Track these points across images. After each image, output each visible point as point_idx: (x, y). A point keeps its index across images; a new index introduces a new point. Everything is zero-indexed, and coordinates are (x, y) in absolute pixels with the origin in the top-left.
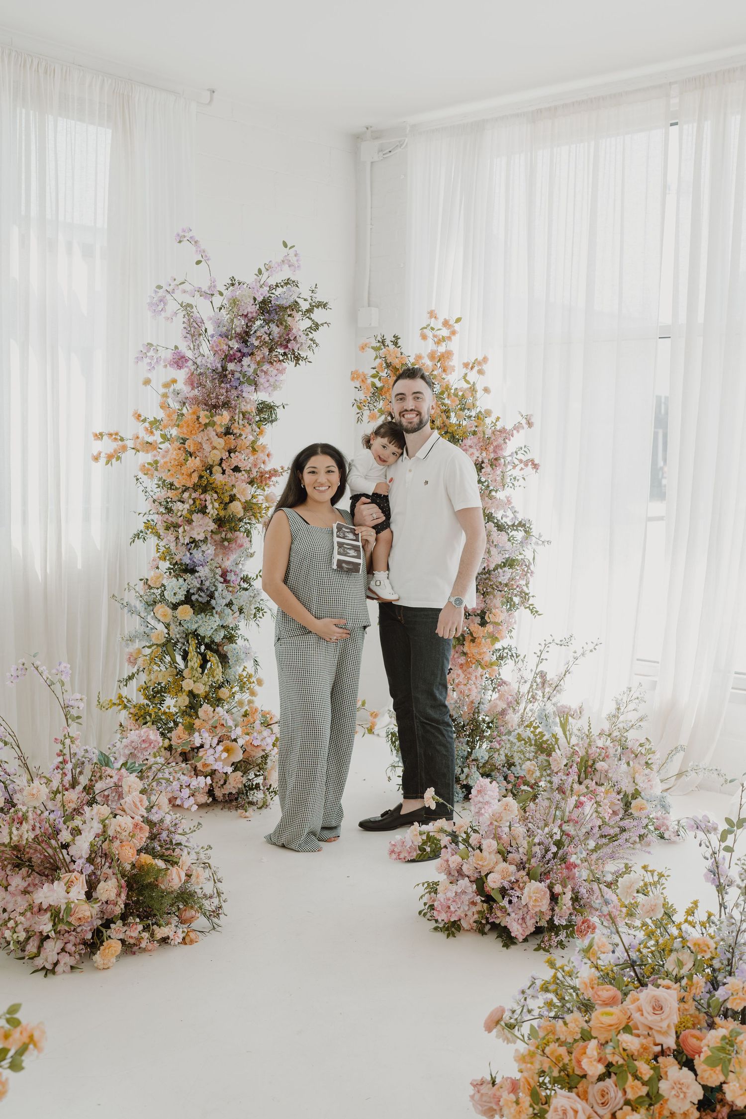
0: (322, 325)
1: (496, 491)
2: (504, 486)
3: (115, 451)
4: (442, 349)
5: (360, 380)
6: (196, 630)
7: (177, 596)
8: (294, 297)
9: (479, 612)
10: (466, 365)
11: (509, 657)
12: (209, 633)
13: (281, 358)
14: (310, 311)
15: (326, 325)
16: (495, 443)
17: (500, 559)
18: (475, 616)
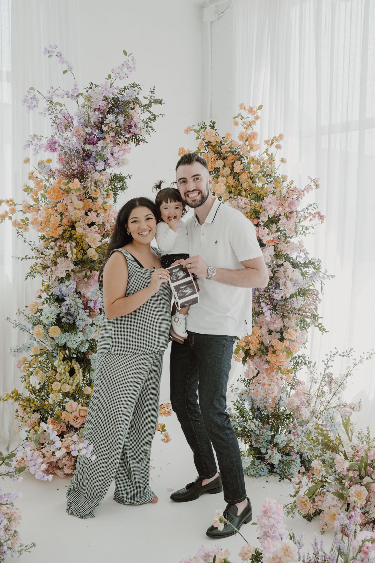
0: (158, 116)
1: (291, 238)
2: (297, 233)
3: (7, 213)
4: (249, 131)
6: (65, 344)
7: (50, 320)
8: (136, 95)
9: (279, 330)
10: (267, 142)
12: (76, 346)
13: (125, 140)
14: (148, 106)
15: (160, 116)
16: (289, 200)
17: (294, 290)
18: (277, 333)
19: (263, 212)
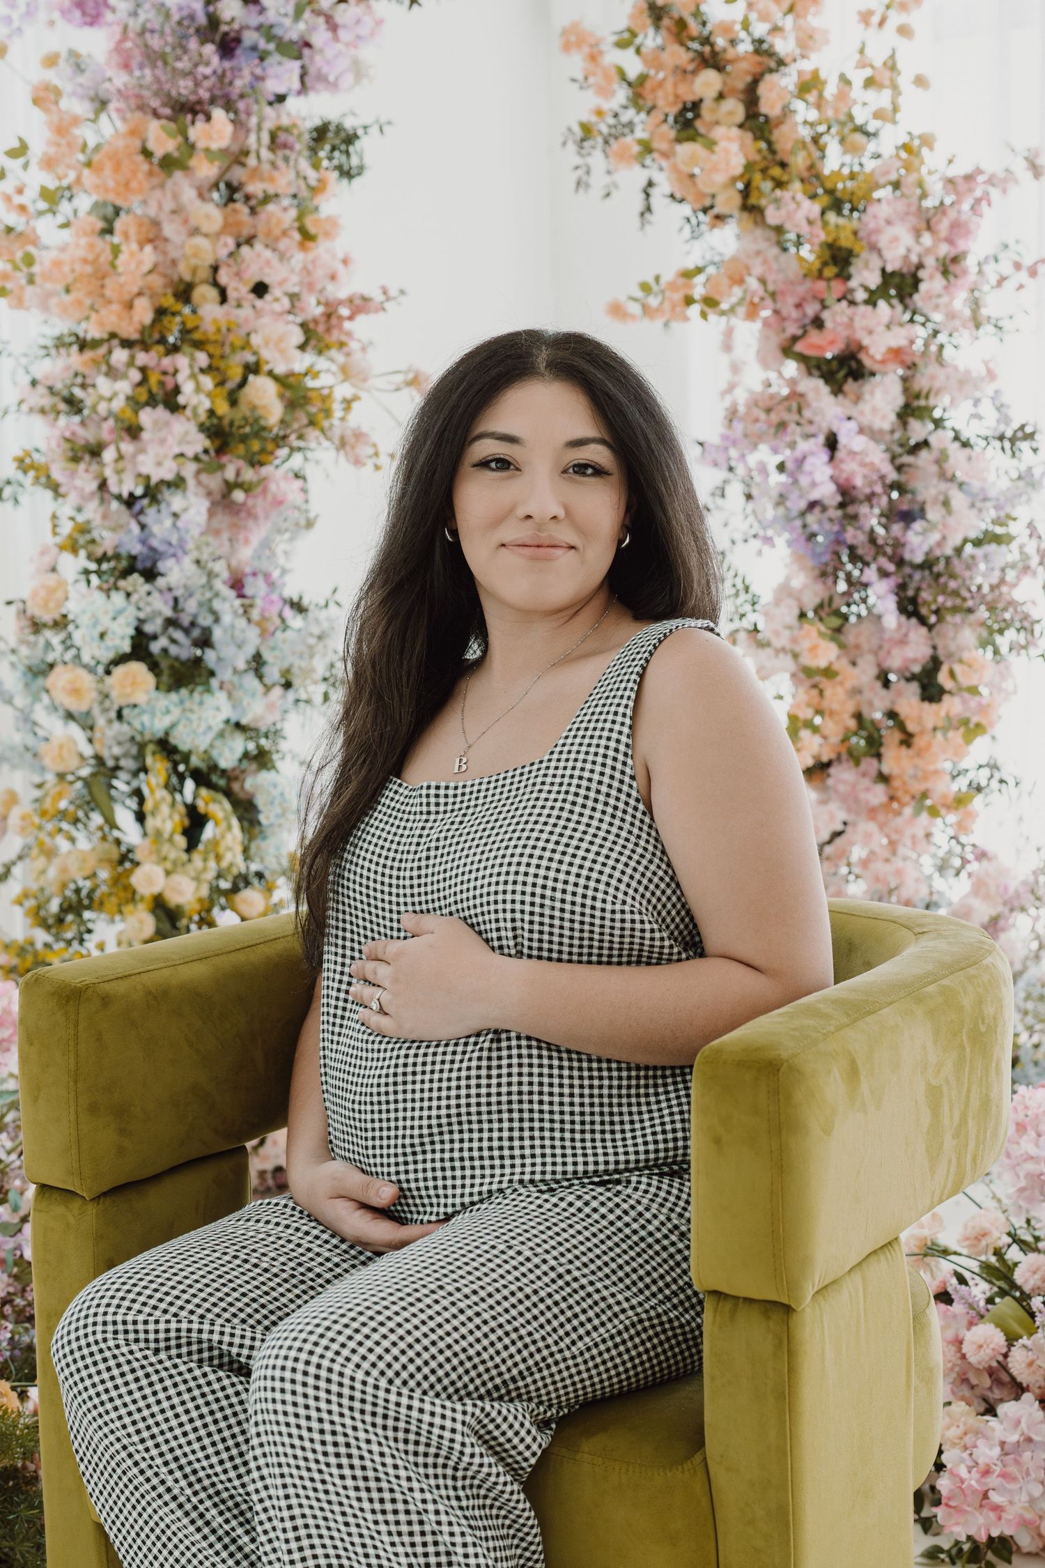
1: (956, 347)
5: (586, 55)
6: (167, 734)
7: (109, 641)
9: (917, 669)
11: (995, 786)
12: (202, 743)
17: (971, 522)
18: (908, 680)
19: (865, 254)
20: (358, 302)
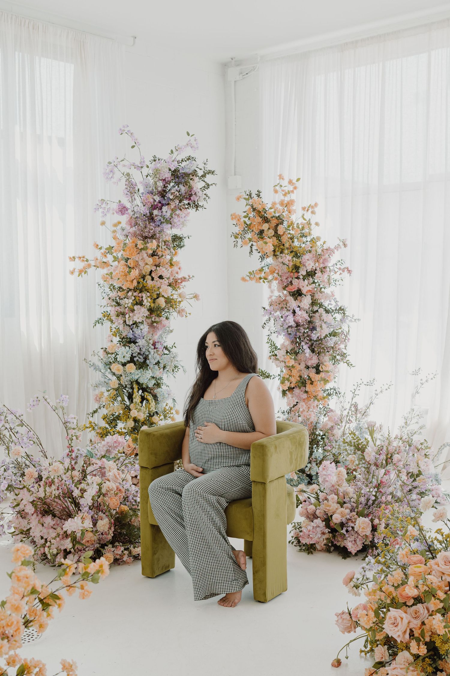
0: (212, 185)
1: (325, 288)
2: (329, 285)
3: (84, 268)
4: (287, 199)
5: (237, 219)
6: (137, 380)
7: (125, 358)
8: (194, 168)
9: (315, 365)
10: (304, 209)
11: (334, 394)
12: (145, 382)
13: (186, 207)
14: (204, 176)
15: (214, 185)
16: (323, 258)
17: (328, 331)
18: (313, 368)
19: (302, 267)
20: (183, 279)
